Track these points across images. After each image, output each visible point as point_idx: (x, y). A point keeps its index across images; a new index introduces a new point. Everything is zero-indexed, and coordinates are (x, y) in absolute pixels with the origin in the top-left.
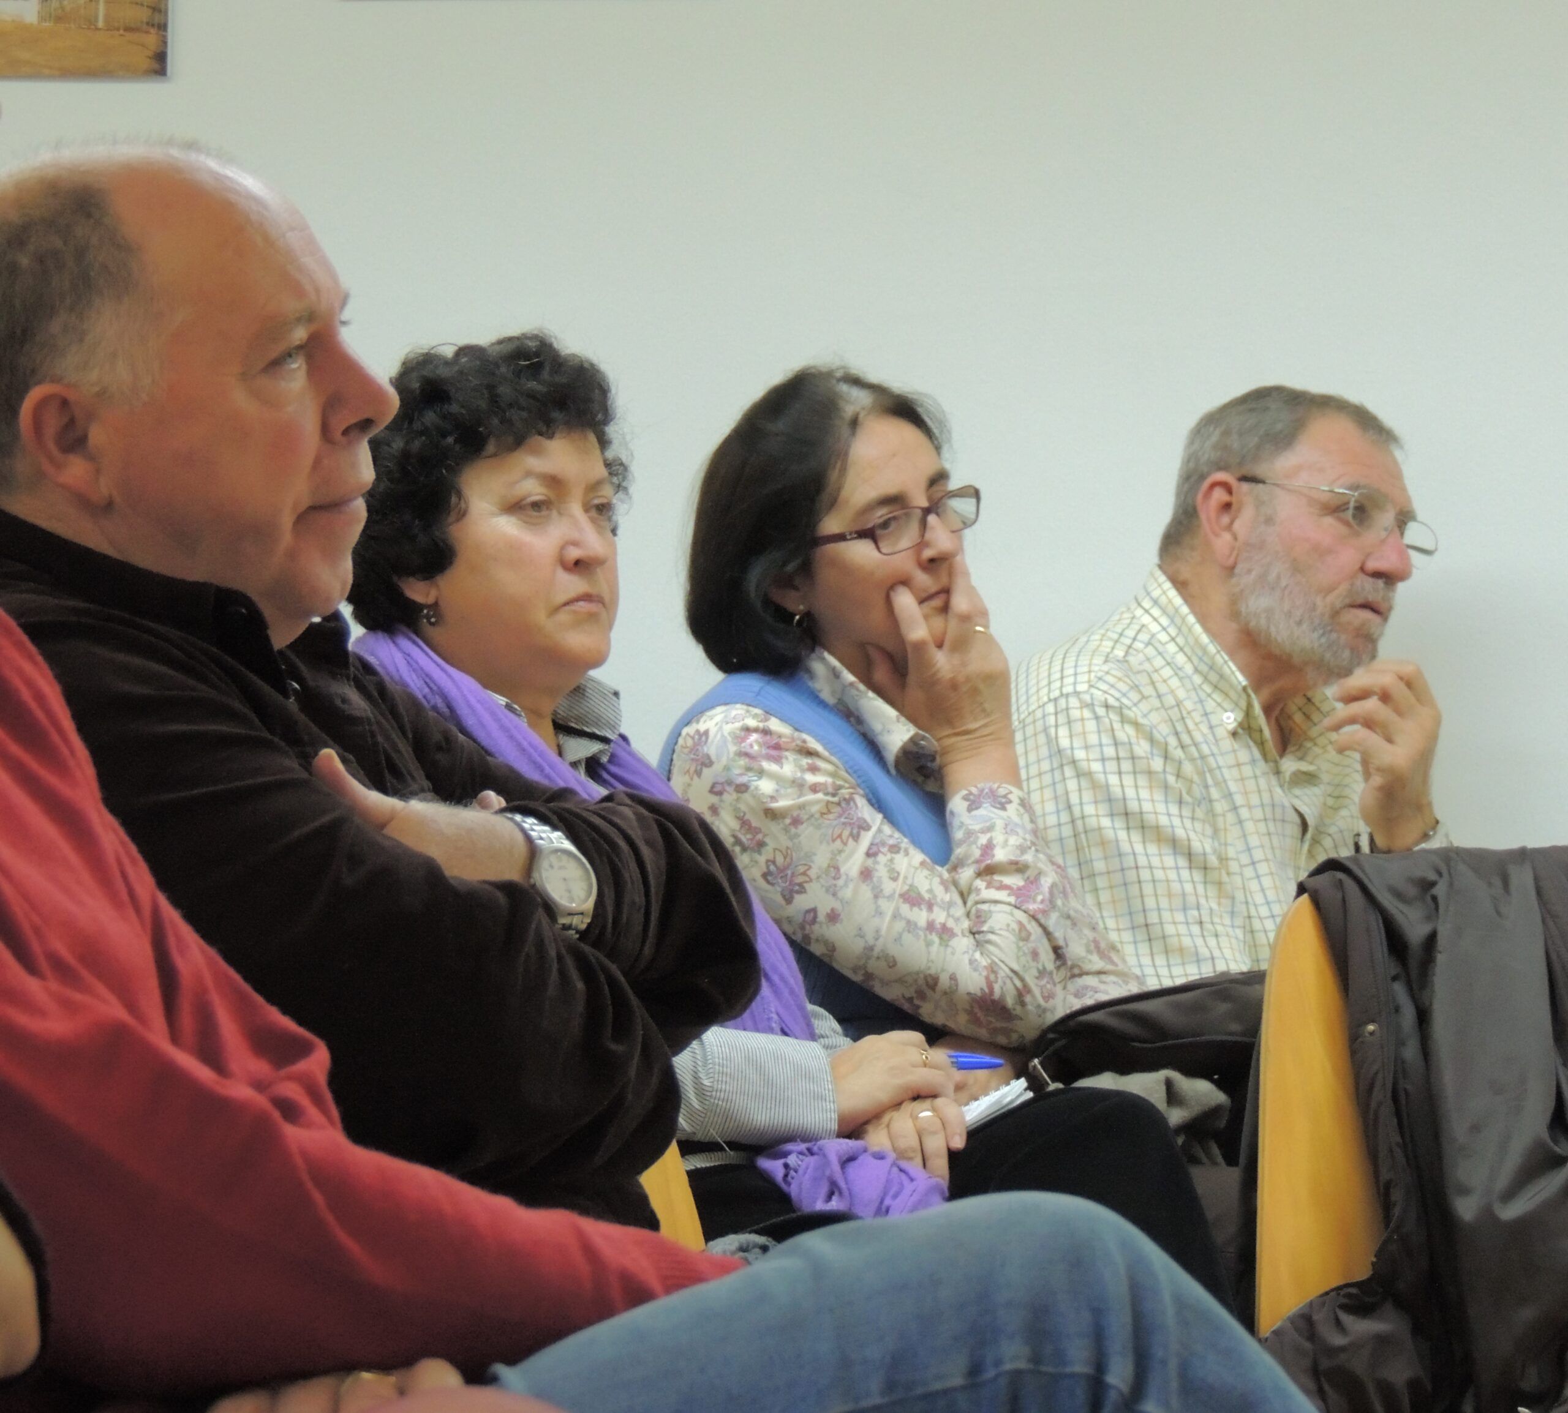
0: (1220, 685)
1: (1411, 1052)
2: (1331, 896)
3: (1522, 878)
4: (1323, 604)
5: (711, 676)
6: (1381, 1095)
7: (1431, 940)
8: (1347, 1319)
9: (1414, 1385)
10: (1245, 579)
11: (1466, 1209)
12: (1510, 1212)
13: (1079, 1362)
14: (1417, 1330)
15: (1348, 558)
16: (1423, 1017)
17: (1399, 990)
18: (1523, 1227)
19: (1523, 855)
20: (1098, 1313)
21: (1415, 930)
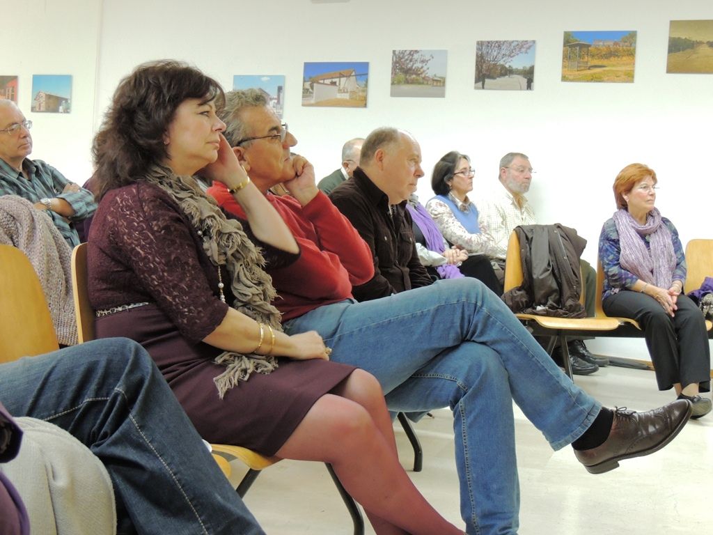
0: (509, 198)
1: (528, 254)
2: (518, 231)
3: (546, 229)
4: (519, 184)
5: (435, 195)
6: (524, 259)
7: (532, 238)
8: (517, 292)
9: (526, 301)
10: (508, 182)
11: (535, 277)
12: (541, 277)
13: (473, 301)
14: (527, 294)
15: (521, 177)
16: (530, 249)
17: (527, 245)
18: (542, 280)
19: (546, 226)
20: (477, 294)
21: (530, 237)
